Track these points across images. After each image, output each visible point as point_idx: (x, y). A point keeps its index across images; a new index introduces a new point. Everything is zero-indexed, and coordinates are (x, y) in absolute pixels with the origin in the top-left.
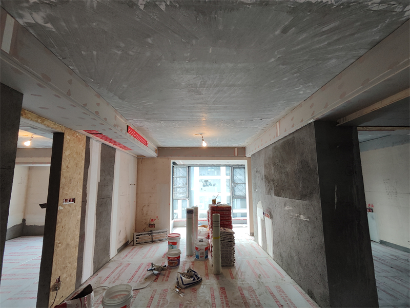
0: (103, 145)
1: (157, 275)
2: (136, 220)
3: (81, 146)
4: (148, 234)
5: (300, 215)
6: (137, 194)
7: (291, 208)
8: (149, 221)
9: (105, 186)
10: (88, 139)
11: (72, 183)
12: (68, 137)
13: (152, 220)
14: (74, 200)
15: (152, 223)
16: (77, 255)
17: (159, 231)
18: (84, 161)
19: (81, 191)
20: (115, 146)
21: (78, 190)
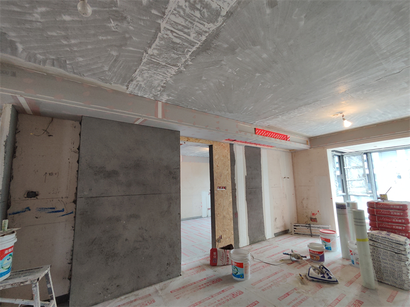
0: (246, 146)
1: (293, 262)
2: (297, 212)
3: (226, 151)
4: (306, 227)
6: (295, 187)
8: (310, 215)
9: (252, 179)
10: (231, 145)
11: (222, 177)
12: (216, 147)
13: (313, 214)
14: (225, 188)
15: (314, 217)
16: (232, 225)
17: (318, 226)
18: (230, 161)
19: (230, 182)
20: (258, 146)
21: (227, 181)
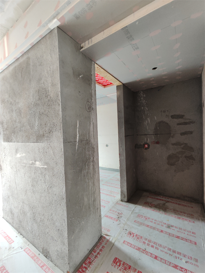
5: (35, 161)
7: (24, 154)
